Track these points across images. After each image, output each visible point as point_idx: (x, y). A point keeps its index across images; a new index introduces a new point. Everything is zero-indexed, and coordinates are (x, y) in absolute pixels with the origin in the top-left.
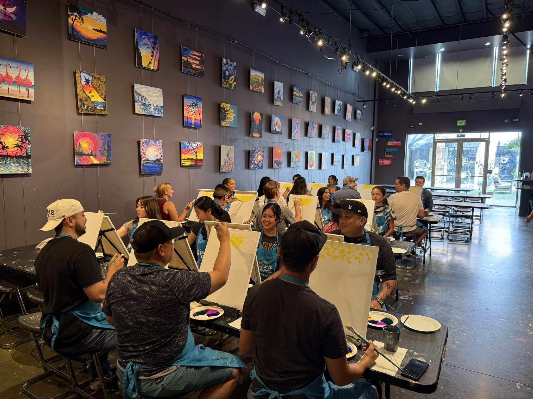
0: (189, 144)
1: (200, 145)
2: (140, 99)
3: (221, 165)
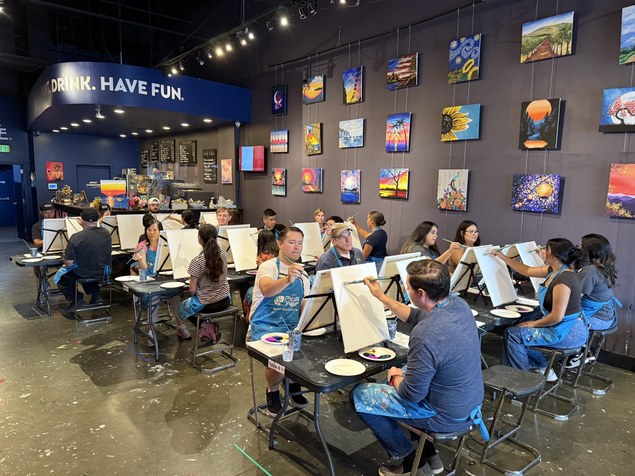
0: (390, 172)
1: (403, 172)
2: (343, 135)
3: (438, 198)
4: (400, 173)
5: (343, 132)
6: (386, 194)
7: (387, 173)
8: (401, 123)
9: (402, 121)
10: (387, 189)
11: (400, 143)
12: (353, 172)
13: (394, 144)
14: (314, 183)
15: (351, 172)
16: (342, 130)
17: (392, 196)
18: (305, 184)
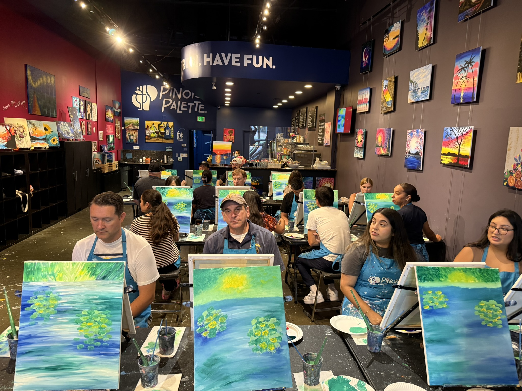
0: (453, 131)
1: (466, 131)
2: (412, 87)
3: (506, 171)
4: (464, 133)
5: (412, 84)
6: (447, 160)
7: (450, 132)
8: (469, 63)
9: (471, 61)
10: (449, 154)
11: (467, 91)
12: (418, 132)
13: (460, 93)
14: (384, 145)
15: (416, 132)
16: (412, 82)
17: (453, 163)
18: (378, 146)
